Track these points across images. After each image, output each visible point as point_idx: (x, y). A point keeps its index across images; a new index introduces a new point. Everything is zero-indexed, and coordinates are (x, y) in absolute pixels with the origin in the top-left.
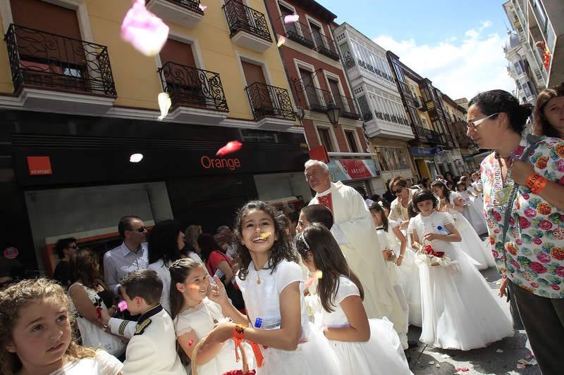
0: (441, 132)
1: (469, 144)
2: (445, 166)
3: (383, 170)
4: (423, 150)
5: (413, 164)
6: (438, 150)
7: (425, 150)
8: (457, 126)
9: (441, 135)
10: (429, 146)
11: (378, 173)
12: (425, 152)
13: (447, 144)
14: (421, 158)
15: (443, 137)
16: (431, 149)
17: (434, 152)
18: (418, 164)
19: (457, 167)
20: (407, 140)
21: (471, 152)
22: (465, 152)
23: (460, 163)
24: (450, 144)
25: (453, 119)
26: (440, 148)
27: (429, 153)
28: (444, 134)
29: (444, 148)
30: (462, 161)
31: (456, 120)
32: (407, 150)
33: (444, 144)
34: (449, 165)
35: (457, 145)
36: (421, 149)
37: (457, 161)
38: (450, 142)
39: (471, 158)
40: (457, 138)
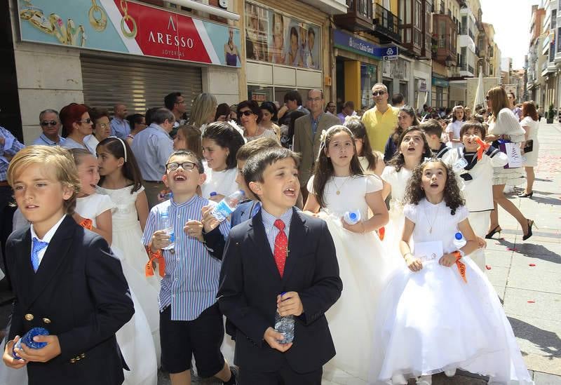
0: (409, 22)
1: (449, 58)
2: (396, 83)
3: (250, 55)
4: (362, 44)
5: (330, 64)
6: (390, 51)
7: (365, 44)
8: (440, 22)
9: (406, 27)
10: (377, 40)
11: (231, 60)
12: (363, 48)
13: (410, 46)
14: (353, 57)
15: (409, 31)
16: (379, 46)
17: (382, 53)
18: (342, 66)
19: (416, 91)
20: (333, 13)
21: (449, 73)
22: (439, 70)
23: (424, 86)
24: (417, 49)
25: (439, 8)
26: (394, 49)
27: (371, 50)
28: (411, 26)
29: (401, 52)
30: (428, 83)
31: (442, 12)
32: (327, 33)
33: (405, 45)
34: (404, 86)
35: (428, 55)
36: (359, 41)
37: (420, 82)
38: (416, 45)
39: (446, 83)
40: (434, 42)
